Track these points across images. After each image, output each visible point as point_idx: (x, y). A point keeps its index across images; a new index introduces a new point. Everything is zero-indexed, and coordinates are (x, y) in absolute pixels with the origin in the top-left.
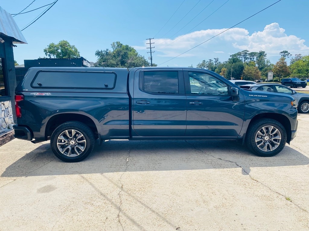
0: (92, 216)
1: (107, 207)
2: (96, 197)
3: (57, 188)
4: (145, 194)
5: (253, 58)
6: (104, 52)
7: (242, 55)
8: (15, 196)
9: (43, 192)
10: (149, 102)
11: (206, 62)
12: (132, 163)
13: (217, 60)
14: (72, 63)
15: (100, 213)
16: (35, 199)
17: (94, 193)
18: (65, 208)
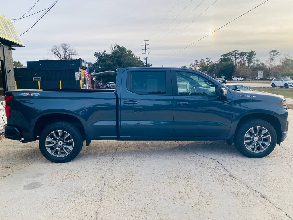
0: (72, 213)
1: (87, 204)
2: (78, 194)
3: (42, 185)
4: (125, 191)
5: (244, 58)
6: (102, 54)
7: (233, 55)
8: (2, 192)
9: (29, 189)
10: (137, 102)
11: (198, 62)
12: (117, 160)
13: (209, 60)
14: (71, 64)
15: (79, 209)
16: (20, 196)
17: (77, 190)
18: (47, 205)
